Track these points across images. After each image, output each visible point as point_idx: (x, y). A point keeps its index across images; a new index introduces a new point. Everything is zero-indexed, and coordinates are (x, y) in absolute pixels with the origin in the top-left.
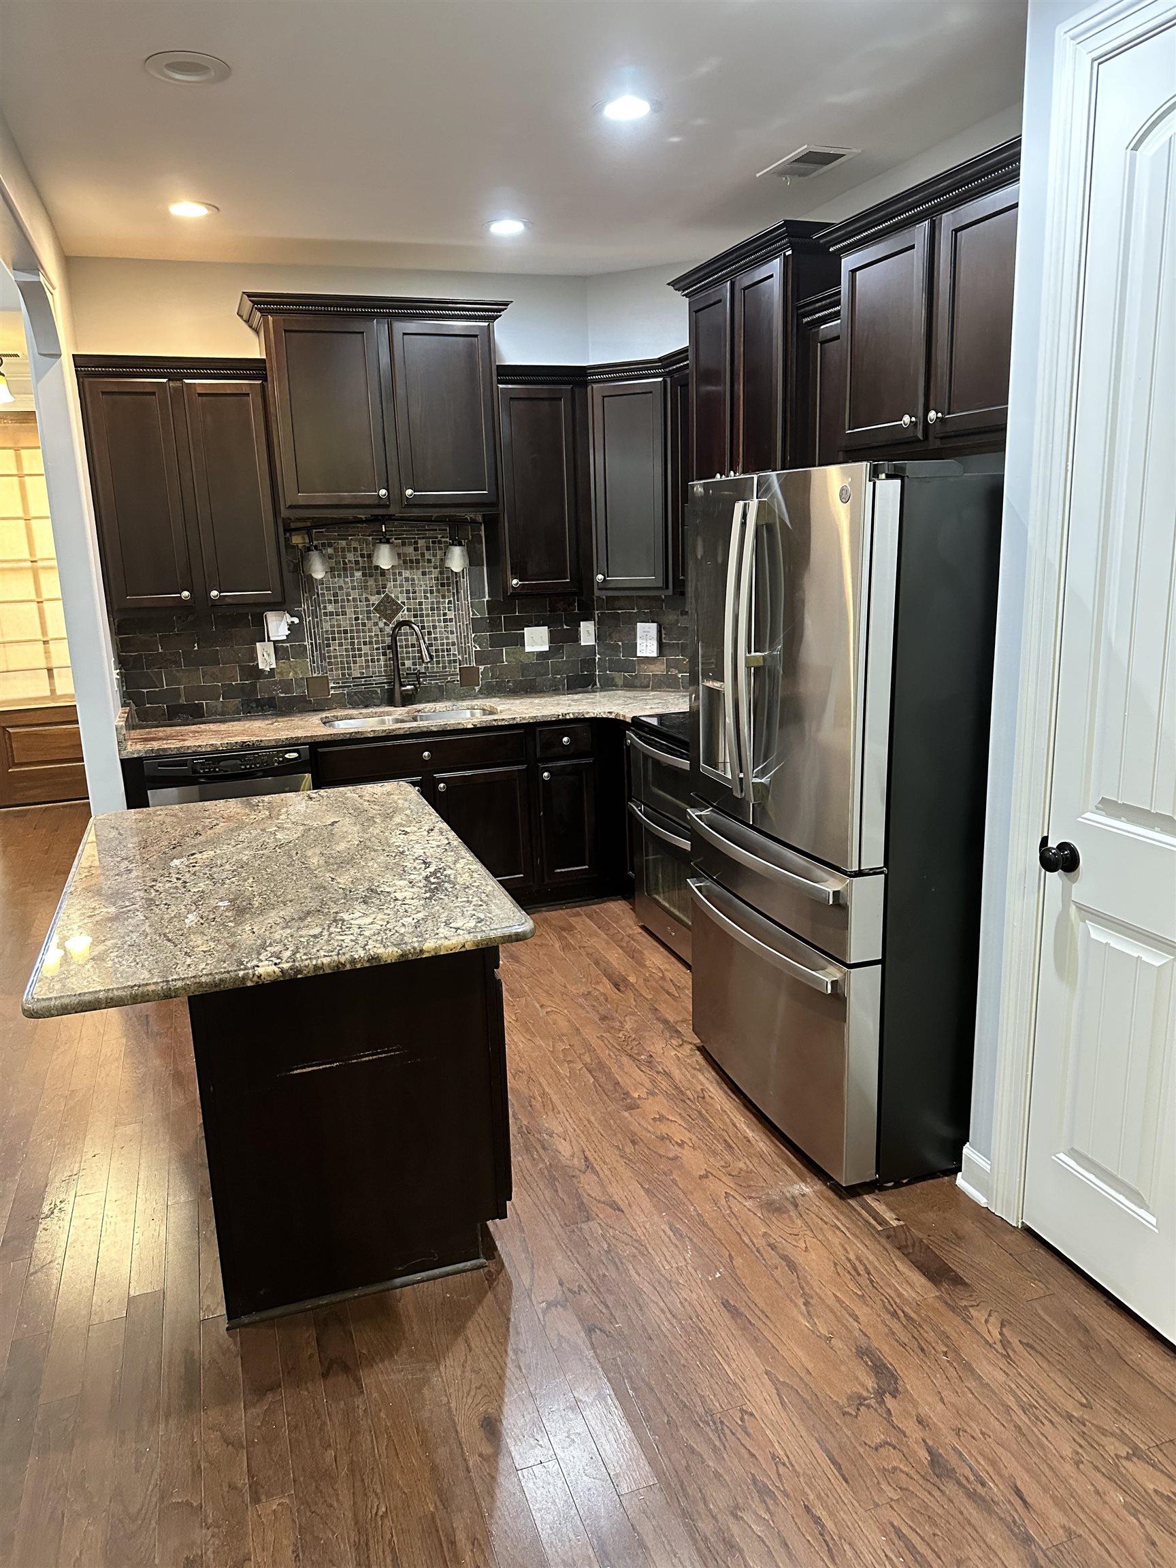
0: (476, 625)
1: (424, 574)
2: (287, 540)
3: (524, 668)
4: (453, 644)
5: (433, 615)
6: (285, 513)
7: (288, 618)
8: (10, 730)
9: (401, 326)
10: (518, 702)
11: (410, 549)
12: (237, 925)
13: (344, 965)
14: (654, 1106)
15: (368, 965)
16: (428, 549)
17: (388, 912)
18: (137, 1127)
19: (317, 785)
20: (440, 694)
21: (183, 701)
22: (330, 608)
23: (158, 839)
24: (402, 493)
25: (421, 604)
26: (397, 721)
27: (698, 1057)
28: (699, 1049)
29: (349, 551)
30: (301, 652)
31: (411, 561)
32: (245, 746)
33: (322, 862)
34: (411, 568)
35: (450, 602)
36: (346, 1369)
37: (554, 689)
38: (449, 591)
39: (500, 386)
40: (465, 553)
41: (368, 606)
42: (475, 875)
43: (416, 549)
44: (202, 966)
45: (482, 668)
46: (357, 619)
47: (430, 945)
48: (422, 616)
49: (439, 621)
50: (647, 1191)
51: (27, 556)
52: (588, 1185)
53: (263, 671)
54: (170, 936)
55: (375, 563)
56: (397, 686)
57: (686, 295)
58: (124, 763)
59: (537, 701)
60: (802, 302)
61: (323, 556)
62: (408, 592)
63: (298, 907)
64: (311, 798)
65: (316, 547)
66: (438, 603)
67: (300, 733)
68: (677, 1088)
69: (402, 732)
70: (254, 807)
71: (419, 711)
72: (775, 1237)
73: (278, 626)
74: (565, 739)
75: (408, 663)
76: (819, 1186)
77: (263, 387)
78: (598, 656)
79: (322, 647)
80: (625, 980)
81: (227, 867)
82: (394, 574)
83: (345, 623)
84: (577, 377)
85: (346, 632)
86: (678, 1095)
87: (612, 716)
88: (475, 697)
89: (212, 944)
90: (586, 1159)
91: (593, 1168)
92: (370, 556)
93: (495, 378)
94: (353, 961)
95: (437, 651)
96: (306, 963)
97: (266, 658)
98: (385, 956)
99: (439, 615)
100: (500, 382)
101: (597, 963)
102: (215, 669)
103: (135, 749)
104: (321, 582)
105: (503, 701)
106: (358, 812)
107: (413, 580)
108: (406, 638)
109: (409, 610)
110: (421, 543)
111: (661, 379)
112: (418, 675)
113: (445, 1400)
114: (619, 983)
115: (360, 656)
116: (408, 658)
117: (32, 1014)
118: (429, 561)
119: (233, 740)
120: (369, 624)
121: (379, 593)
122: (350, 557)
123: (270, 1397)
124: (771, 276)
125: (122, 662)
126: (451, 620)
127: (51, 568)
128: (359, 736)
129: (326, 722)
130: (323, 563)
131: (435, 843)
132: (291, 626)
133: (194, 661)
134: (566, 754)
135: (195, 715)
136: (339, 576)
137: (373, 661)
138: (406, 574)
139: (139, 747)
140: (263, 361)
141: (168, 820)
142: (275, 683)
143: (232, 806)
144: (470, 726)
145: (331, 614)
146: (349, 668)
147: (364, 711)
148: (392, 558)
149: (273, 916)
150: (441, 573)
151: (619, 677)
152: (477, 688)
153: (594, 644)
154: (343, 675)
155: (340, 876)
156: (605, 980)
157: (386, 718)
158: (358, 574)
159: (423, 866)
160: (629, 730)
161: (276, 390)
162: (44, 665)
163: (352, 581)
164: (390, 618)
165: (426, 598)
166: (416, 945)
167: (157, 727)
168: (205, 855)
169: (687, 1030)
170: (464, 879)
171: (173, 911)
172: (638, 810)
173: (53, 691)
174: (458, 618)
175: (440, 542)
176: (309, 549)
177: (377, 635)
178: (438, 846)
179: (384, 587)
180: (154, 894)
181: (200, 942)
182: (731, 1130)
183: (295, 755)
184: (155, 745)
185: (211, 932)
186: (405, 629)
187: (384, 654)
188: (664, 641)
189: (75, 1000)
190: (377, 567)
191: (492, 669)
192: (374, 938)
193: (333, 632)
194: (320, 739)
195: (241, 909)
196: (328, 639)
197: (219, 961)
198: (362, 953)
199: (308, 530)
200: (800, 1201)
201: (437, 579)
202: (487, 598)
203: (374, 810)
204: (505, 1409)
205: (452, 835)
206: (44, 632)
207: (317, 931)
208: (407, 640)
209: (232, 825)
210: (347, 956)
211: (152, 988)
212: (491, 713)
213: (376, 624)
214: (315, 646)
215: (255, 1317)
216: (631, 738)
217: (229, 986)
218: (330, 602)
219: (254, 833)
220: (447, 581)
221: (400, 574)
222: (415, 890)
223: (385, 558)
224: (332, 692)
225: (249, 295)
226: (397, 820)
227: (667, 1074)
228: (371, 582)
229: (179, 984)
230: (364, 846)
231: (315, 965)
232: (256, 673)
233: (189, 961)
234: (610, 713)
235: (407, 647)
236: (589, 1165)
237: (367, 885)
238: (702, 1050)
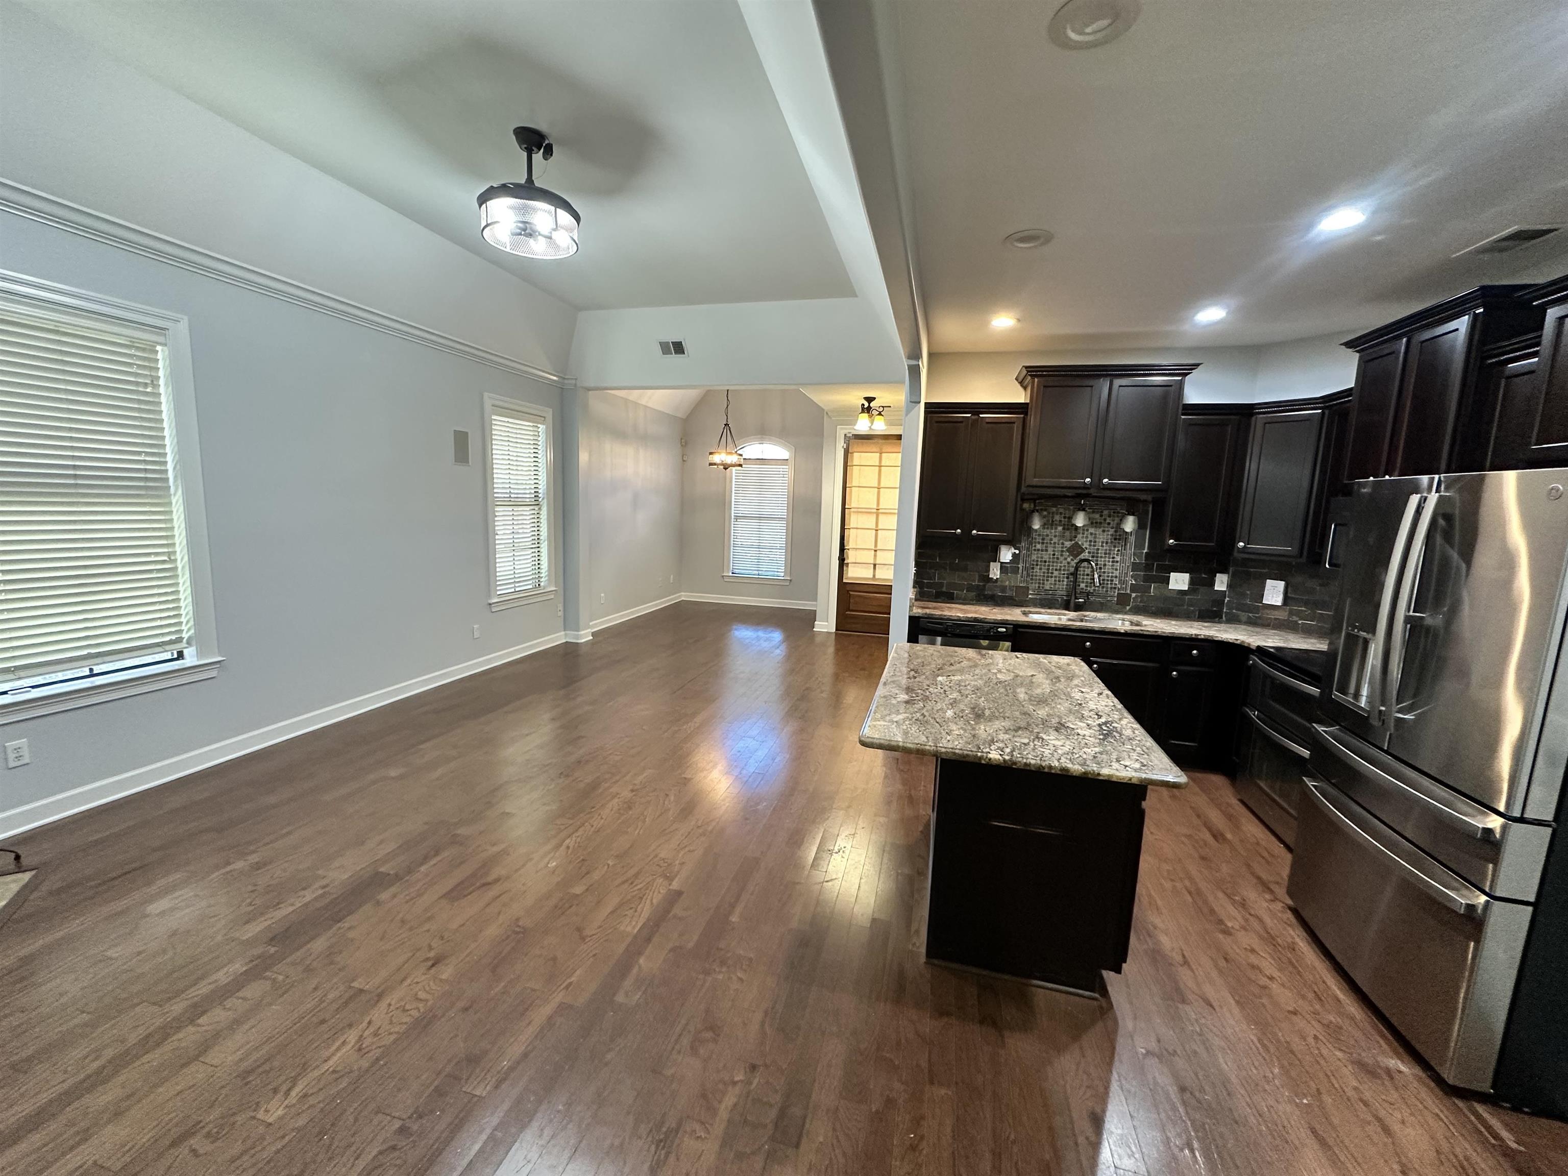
0: (1135, 567)
1: (1104, 531)
2: (1021, 505)
3: (1166, 599)
4: (1116, 577)
5: (1105, 557)
6: (1023, 489)
7: (1013, 550)
8: (851, 593)
9: (1118, 382)
10: (1158, 621)
11: (1097, 516)
12: (976, 724)
13: (1044, 768)
14: (1247, 939)
15: (1059, 772)
16: (1110, 516)
17: (1073, 741)
18: (886, 820)
19: (1014, 649)
20: (1100, 608)
21: (944, 589)
22: (1039, 546)
23: (930, 664)
24: (1101, 480)
25: (1098, 549)
26: (1069, 620)
27: (1289, 915)
28: (1290, 908)
29: (1057, 514)
30: (1015, 570)
31: (1096, 523)
32: (976, 620)
33: (1027, 698)
34: (1096, 527)
35: (1118, 550)
36: (994, 1024)
37: (1187, 616)
38: (1119, 543)
39: (1183, 417)
40: (1137, 521)
41: (1062, 548)
42: (1136, 732)
43: (1101, 516)
44: (957, 743)
45: (1134, 595)
46: (1054, 555)
47: (1105, 771)
48: (1097, 557)
49: (1109, 561)
50: (1238, 1002)
51: (875, 507)
52: (1184, 975)
53: (992, 578)
54: (938, 720)
55: (1073, 522)
56: (1073, 598)
57: (1357, 351)
58: (910, 617)
59: (1173, 622)
60: (1486, 348)
61: (1040, 515)
62: (1090, 541)
63: (1012, 722)
64: (1018, 658)
65: (1037, 511)
66: (1110, 550)
67: (1009, 618)
68: (1268, 933)
69: (1074, 627)
70: (983, 656)
71: (1085, 616)
72: (1367, 1095)
73: (1006, 554)
74: (1195, 652)
75: (1083, 585)
76: (1418, 1071)
77: (1024, 419)
78: (1227, 599)
79: (1029, 569)
80: (1222, 835)
81: (969, 687)
82: (1084, 530)
83: (1046, 558)
84: (1246, 411)
85: (1045, 562)
86: (1270, 939)
87: (1238, 642)
88: (1126, 613)
89: (962, 732)
90: (1184, 956)
91: (1189, 966)
92: (1070, 518)
93: (1180, 411)
94: (1050, 767)
95: (1103, 580)
96: (1020, 759)
97: (995, 572)
98: (1072, 770)
99: (1109, 558)
100: (1183, 414)
101: (1199, 816)
102: (963, 574)
103: (918, 611)
104: (1036, 531)
105: (1147, 619)
106: (1049, 672)
107: (1096, 534)
108: (1085, 569)
109: (1089, 553)
110: (1106, 512)
111: (1320, 411)
112: (1088, 594)
113: (1062, 1083)
114: (1218, 836)
115: (1052, 577)
116: (1083, 582)
117: (863, 744)
118: (1109, 524)
119: (970, 615)
120: (1061, 559)
121: (1071, 540)
122: (1057, 518)
123: (945, 1019)
124: (1457, 330)
125: (917, 565)
126: (1117, 562)
127: (894, 514)
128: (1045, 625)
129: (1025, 613)
130: (1040, 520)
131: (1104, 703)
132: (1014, 555)
133: (954, 568)
134: (1193, 661)
135: (949, 598)
136: (1048, 528)
137: (1059, 581)
138: (1092, 530)
139: (920, 611)
140: (1027, 404)
141: (935, 653)
142: (996, 586)
143: (971, 653)
144: (1122, 631)
145: (1038, 550)
146: (1043, 584)
147: (1049, 611)
148: (1085, 519)
149: (998, 724)
150: (1116, 531)
151: (1243, 616)
152: (1128, 608)
153: (1225, 589)
154: (1039, 587)
155: (1039, 709)
156: (1205, 830)
157: (1062, 617)
158: (1060, 528)
159: (1096, 717)
160: (1253, 655)
161: (1033, 420)
162: (872, 562)
163: (1055, 532)
164: (1076, 556)
165: (1102, 546)
166: (1095, 769)
167: (928, 601)
168: (956, 678)
169: (1281, 892)
170: (1128, 732)
171: (939, 706)
172: (1254, 714)
173: (874, 576)
174: (1123, 561)
175: (1118, 513)
176: (1033, 511)
177: (1065, 566)
178: (1106, 706)
179: (1076, 537)
180: (928, 693)
181: (955, 729)
182: (1322, 986)
183: (1004, 630)
184: (928, 611)
185: (961, 723)
186: (1085, 564)
187: (1068, 578)
188: (1289, 595)
189: (887, 743)
190: (1074, 525)
191: (1141, 597)
192: (1066, 756)
193: (1037, 561)
194: (1020, 623)
195: (979, 715)
196: (1033, 565)
197: (967, 742)
198: (1057, 764)
199: (1034, 500)
200: (1397, 1076)
201: (1112, 535)
202: (1146, 551)
203: (1059, 672)
204: (1108, 1114)
205: (1116, 701)
206: (876, 546)
207: (1026, 741)
208: (1084, 571)
209: (971, 664)
210: (1047, 763)
211: (928, 748)
212: (1137, 625)
213: (1066, 559)
214: (1026, 569)
215: (943, 964)
216: (1254, 660)
217: (971, 760)
218: (1039, 543)
219: (984, 671)
220: (1120, 537)
221: (1087, 530)
222: (1091, 731)
223: (1080, 520)
224: (1030, 596)
225: (1026, 367)
226: (1076, 682)
227: (1260, 920)
228: (1067, 533)
229: (943, 750)
230: (1054, 694)
231: (1025, 763)
232: (988, 580)
233: (949, 738)
234: (1237, 640)
235: (1083, 575)
236: (1186, 963)
237: (1057, 720)
238: (1295, 911)
